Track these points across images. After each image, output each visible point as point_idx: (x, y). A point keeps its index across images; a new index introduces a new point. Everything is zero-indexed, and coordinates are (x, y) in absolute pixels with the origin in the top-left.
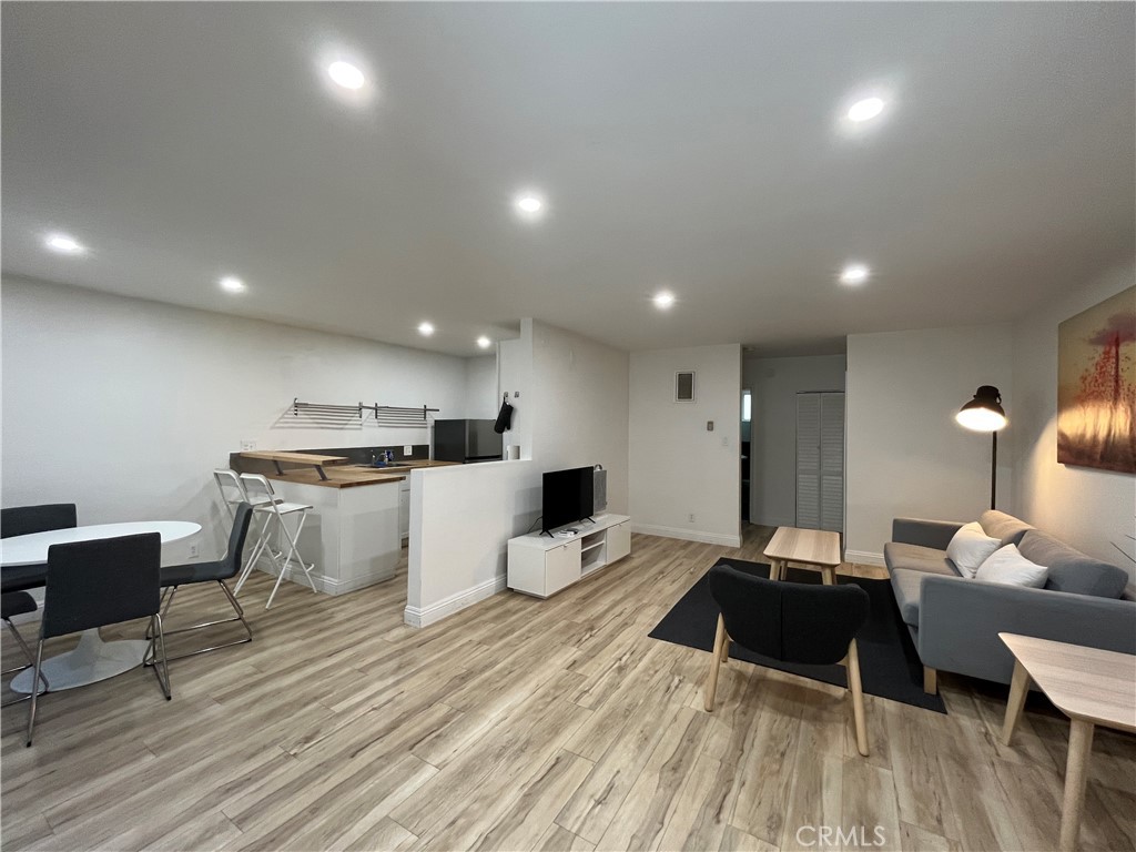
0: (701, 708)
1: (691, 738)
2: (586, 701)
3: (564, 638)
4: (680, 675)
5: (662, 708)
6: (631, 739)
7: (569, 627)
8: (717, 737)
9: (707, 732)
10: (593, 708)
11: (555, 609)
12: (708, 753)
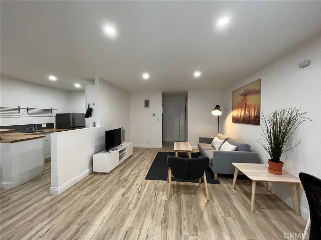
0: (166, 199)
1: (166, 209)
2: (131, 206)
3: (118, 186)
4: (157, 190)
5: (155, 202)
6: (149, 216)
7: (119, 181)
8: (173, 207)
9: (170, 206)
10: (134, 208)
11: (112, 176)
12: (172, 213)
